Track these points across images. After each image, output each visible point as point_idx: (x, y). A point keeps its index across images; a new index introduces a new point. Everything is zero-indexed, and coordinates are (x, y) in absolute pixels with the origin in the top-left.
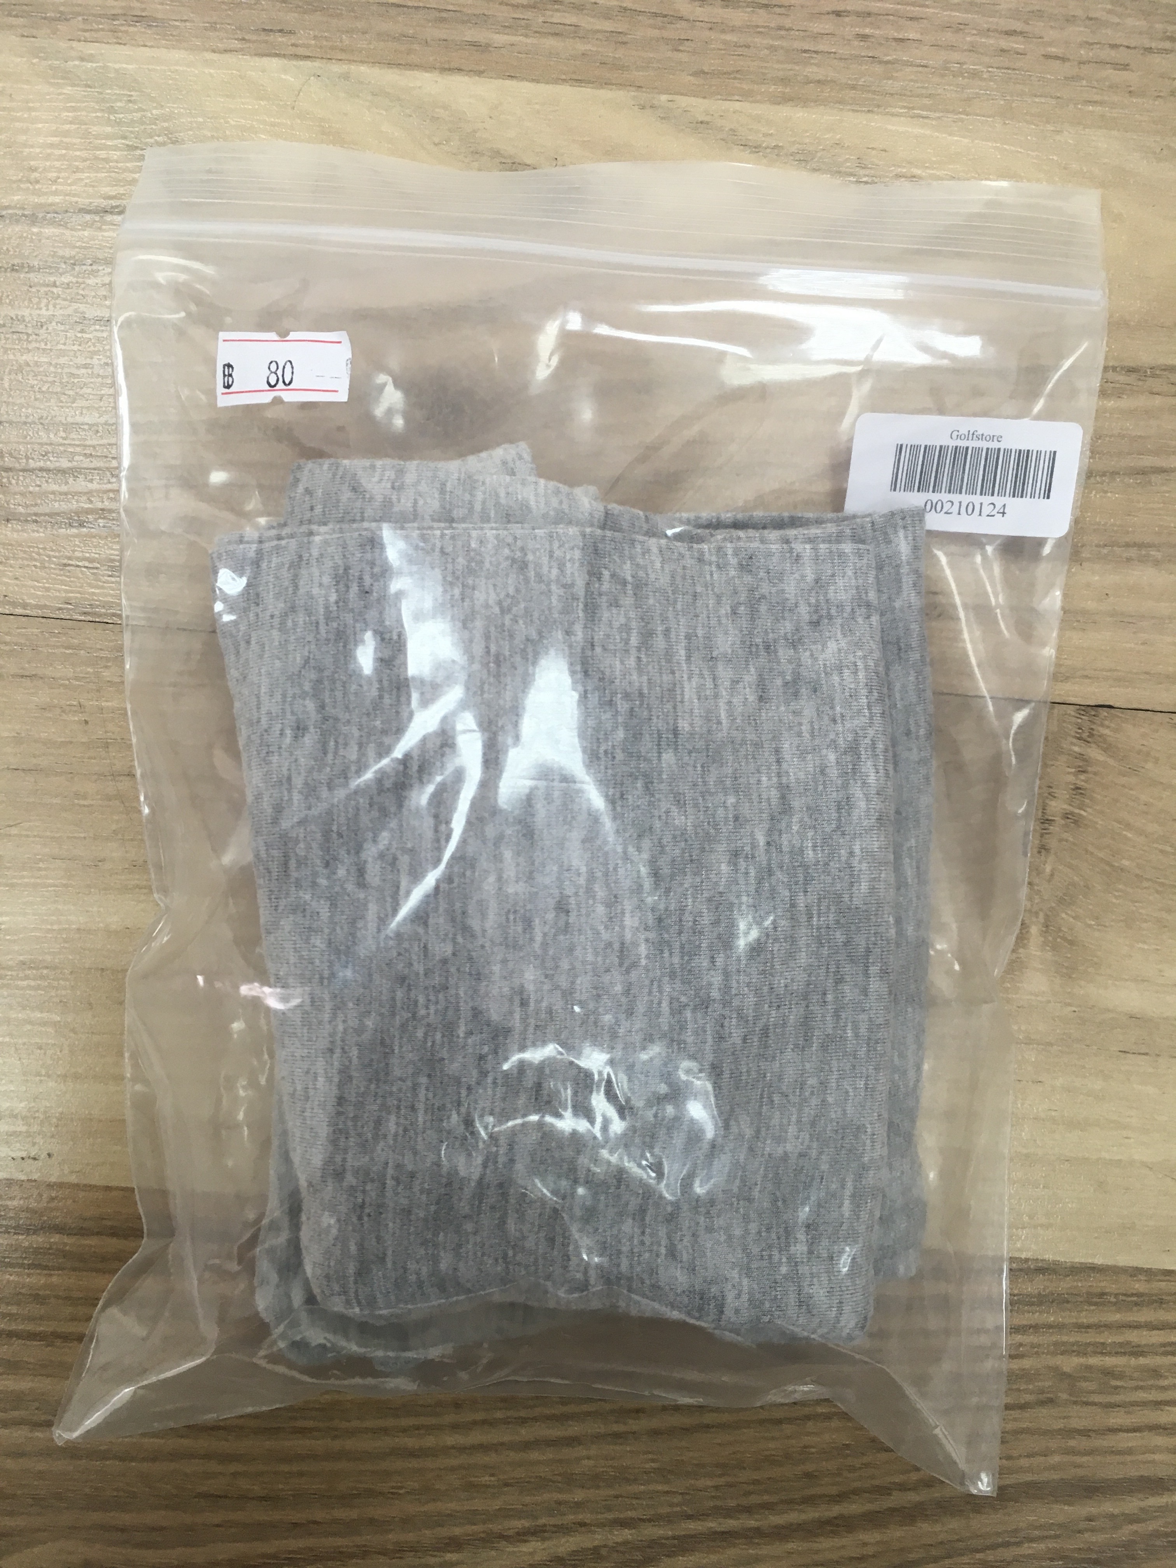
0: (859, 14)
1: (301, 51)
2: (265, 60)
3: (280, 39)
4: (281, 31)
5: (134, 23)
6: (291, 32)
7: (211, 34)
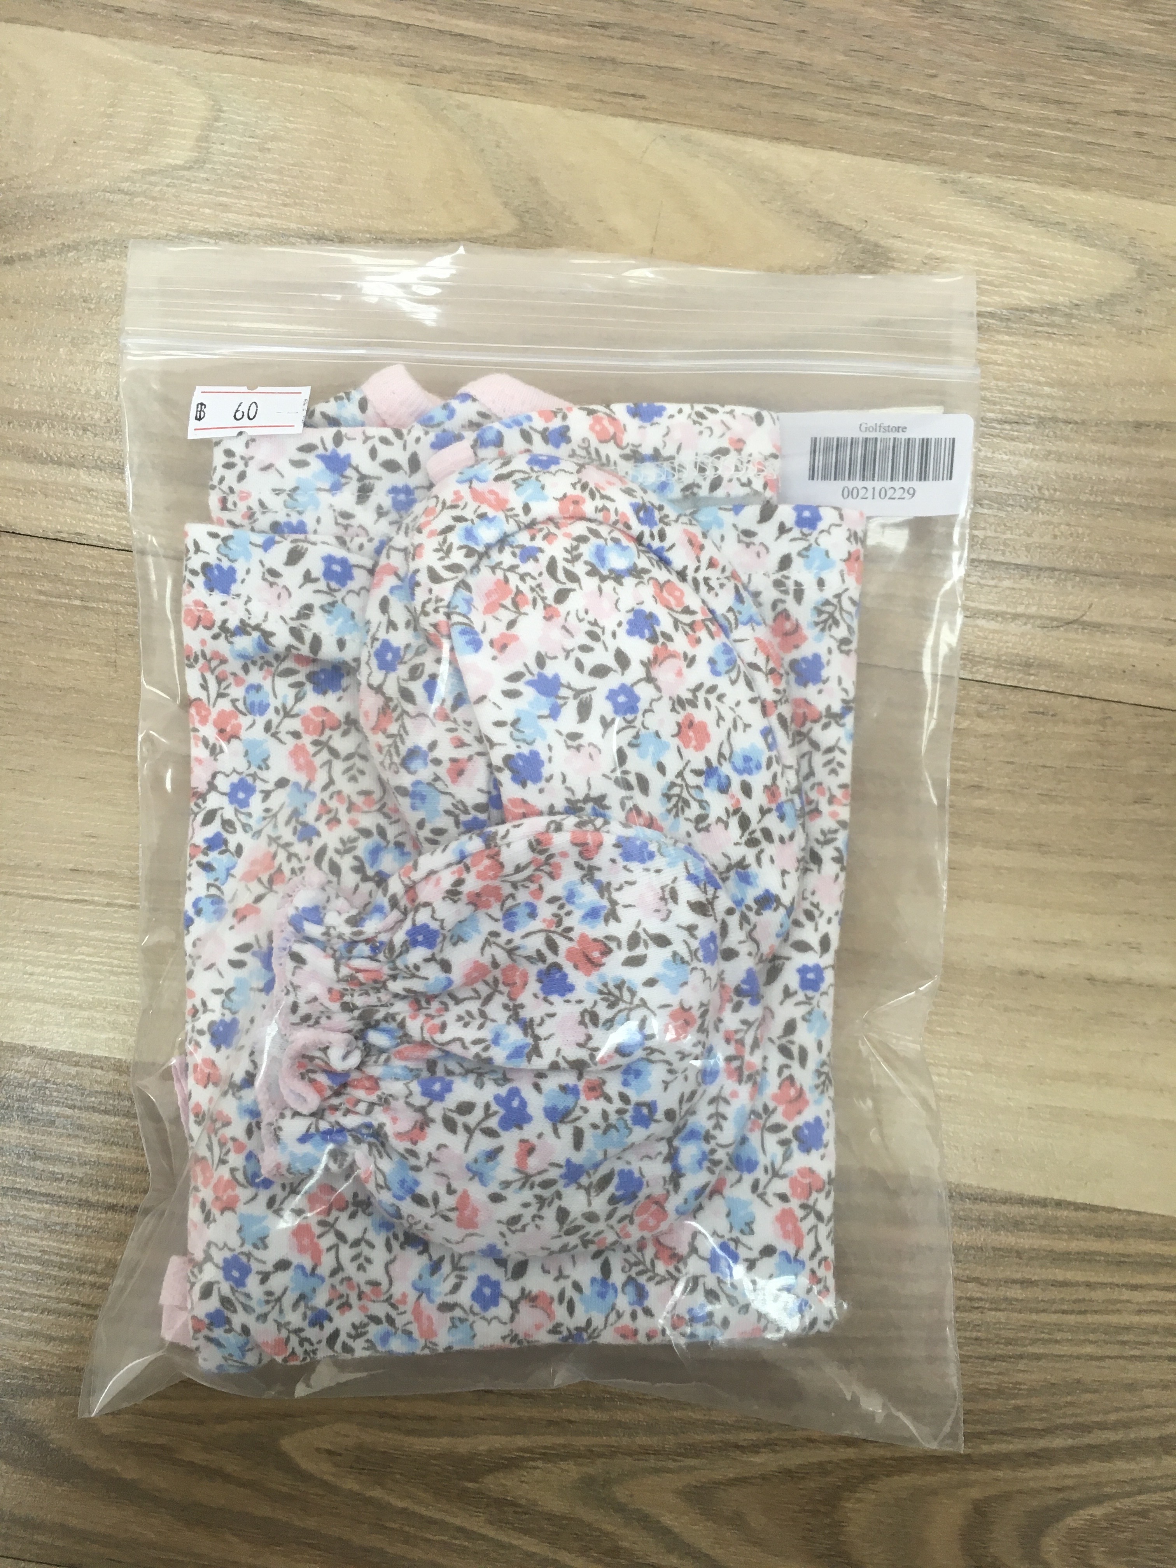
0: (1137, 114)
1: (650, 114)
2: (620, 120)
3: (632, 102)
4: (633, 95)
5: (506, 80)
6: (642, 97)
7: (574, 94)
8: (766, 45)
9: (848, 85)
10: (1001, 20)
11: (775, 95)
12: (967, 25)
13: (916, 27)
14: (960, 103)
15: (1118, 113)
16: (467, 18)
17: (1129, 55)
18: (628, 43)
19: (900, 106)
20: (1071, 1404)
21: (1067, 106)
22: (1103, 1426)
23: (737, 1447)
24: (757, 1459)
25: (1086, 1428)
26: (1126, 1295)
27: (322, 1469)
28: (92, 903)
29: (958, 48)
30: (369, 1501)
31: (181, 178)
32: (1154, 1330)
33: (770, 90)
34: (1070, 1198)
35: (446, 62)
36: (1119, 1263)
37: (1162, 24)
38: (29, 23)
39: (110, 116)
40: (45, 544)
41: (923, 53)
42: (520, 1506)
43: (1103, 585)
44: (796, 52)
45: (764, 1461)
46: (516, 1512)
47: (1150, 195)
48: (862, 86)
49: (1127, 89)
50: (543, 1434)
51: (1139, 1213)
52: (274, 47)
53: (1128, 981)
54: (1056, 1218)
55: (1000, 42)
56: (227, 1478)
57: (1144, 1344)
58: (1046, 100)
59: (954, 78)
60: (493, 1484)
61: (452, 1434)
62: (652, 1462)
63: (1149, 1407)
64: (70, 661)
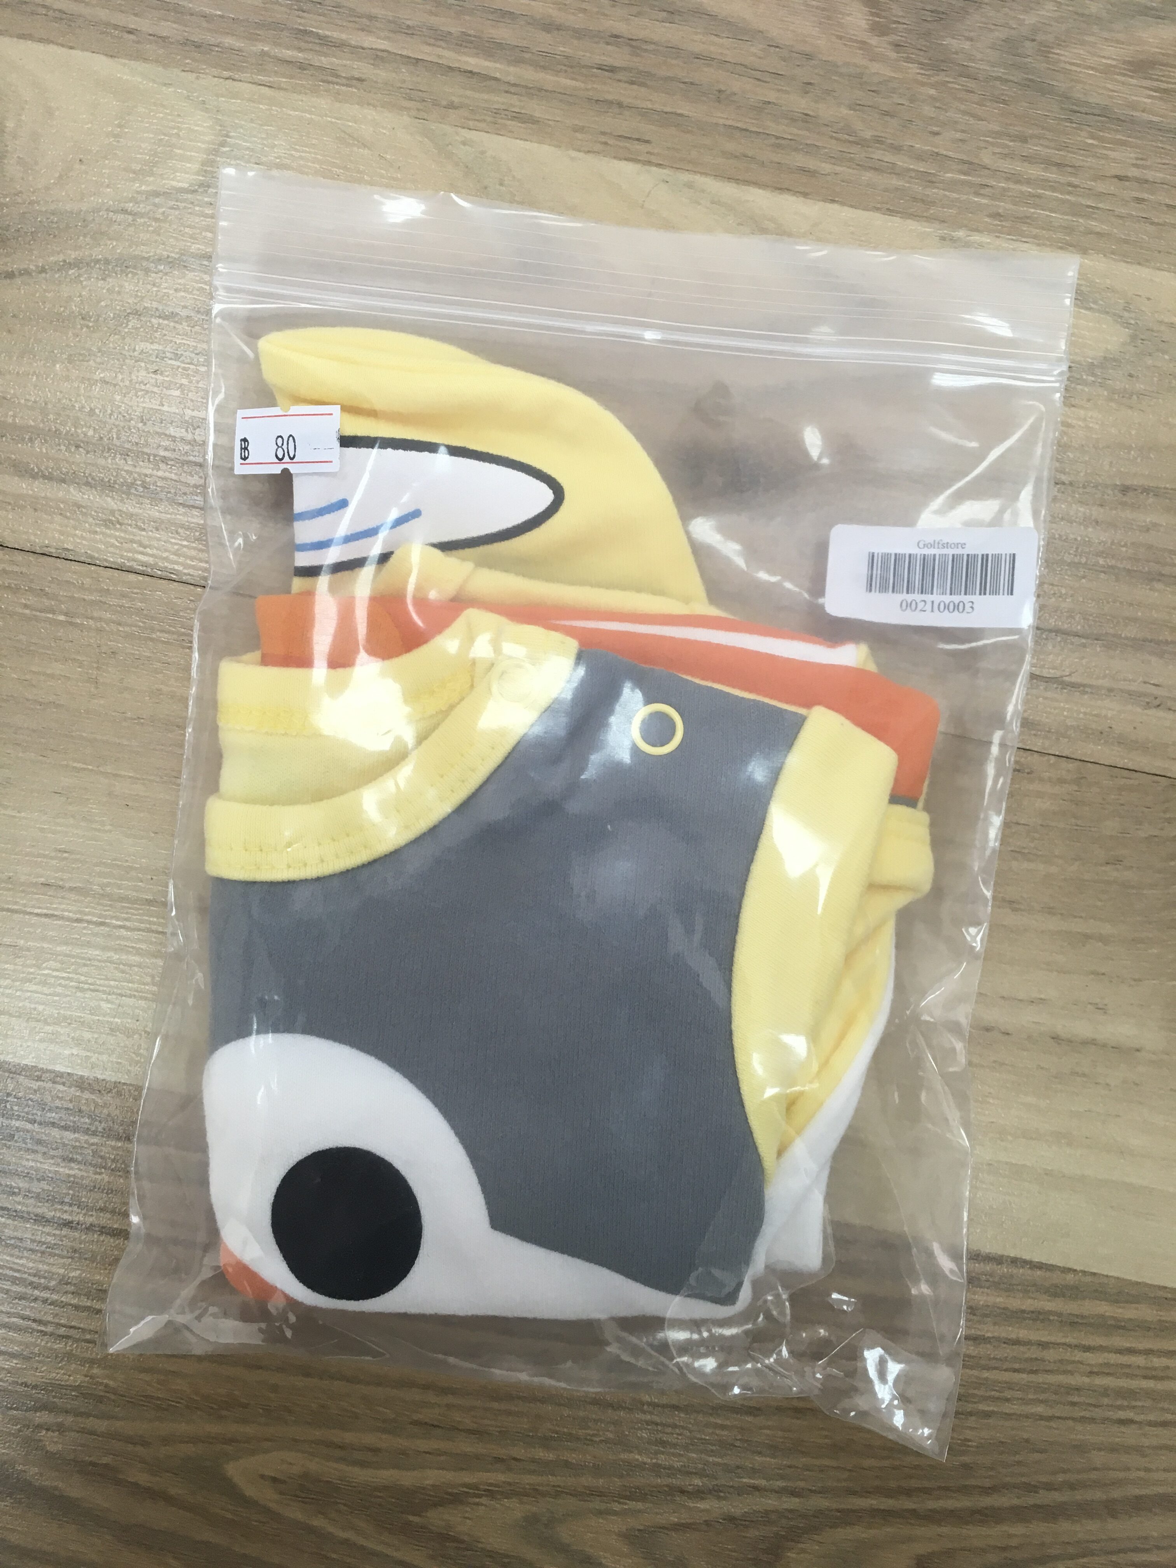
0: (1137, 180)
1: (654, 159)
2: (623, 163)
3: (637, 146)
4: (638, 140)
5: (514, 118)
6: (648, 142)
7: (579, 135)
8: (772, 96)
9: (851, 139)
10: (1007, 81)
11: (779, 146)
12: (971, 84)
13: (923, 84)
14: (964, 162)
15: (1120, 178)
16: (477, 55)
17: (1133, 121)
18: (635, 87)
19: (902, 161)
20: (1019, 1463)
21: (1069, 169)
22: (1049, 1487)
23: (683, 1492)
24: (701, 1505)
25: (1032, 1489)
26: (1078, 1355)
27: (268, 1496)
28: (62, 918)
29: (963, 107)
30: (311, 1530)
31: (185, 201)
32: (1105, 1392)
33: (773, 140)
34: (1027, 1257)
35: (454, 98)
36: (1073, 1324)
37: (1165, 91)
38: (40, 40)
39: (117, 136)
40: (31, 558)
41: (928, 110)
42: (463, 1542)
43: (1084, 646)
44: (801, 104)
45: (709, 1506)
46: (458, 1548)
47: (1147, 261)
48: (865, 140)
49: (1127, 155)
50: (489, 1471)
51: (1094, 1274)
52: (284, 76)
53: (1093, 1042)
54: (1012, 1276)
55: (1004, 102)
56: (169, 1500)
57: (1095, 1406)
58: (1048, 163)
59: (958, 135)
60: (437, 1518)
61: (396, 1467)
62: (597, 1504)
63: (1095, 1469)
64: (52, 676)
